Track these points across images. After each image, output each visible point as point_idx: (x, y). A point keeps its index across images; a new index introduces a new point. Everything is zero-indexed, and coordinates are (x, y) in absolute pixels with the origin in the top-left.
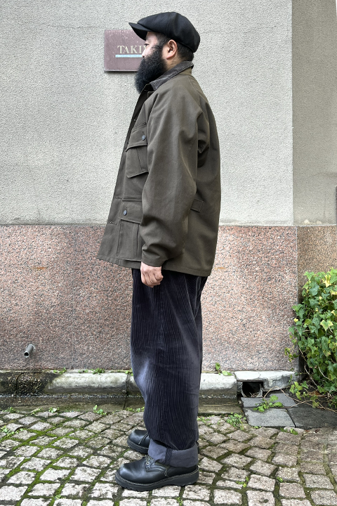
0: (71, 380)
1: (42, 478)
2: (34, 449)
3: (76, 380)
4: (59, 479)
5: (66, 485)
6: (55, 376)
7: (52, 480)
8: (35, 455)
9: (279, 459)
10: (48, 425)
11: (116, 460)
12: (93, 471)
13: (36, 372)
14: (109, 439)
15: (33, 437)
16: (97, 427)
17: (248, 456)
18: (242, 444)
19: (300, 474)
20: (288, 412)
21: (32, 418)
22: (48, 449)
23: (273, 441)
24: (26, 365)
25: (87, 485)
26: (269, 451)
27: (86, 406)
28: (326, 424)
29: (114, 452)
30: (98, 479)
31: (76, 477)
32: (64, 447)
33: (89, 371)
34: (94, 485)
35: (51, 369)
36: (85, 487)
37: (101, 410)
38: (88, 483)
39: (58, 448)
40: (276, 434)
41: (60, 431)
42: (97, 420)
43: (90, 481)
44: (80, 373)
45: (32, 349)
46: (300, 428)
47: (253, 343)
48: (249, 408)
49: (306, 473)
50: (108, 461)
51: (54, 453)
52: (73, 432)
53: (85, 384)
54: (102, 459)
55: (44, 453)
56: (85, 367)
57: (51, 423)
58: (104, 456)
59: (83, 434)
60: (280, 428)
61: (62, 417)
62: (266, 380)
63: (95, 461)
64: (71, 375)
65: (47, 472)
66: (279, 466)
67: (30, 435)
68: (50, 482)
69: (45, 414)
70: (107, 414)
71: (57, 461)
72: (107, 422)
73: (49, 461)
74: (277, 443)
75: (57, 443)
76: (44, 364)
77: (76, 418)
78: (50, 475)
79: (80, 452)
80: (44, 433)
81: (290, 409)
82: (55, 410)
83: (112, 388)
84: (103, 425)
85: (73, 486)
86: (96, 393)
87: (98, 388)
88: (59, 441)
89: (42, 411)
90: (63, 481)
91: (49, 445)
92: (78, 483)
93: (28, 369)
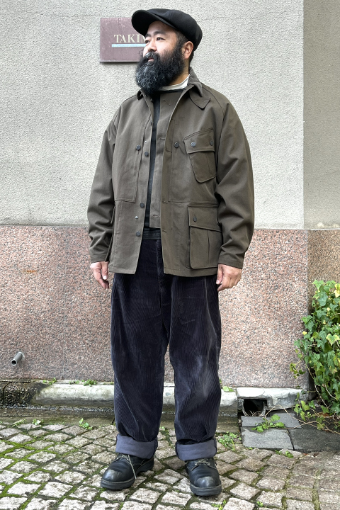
0: (59, 391)
1: (10, 491)
2: (8, 462)
3: (65, 391)
4: (27, 493)
5: (34, 499)
6: (44, 386)
7: (20, 494)
8: (8, 468)
9: (264, 483)
10: (29, 437)
11: (91, 477)
12: (64, 487)
13: (25, 381)
14: (89, 454)
15: (10, 449)
16: (79, 442)
17: (232, 479)
18: (229, 466)
19: (284, 499)
20: (289, 433)
21: (13, 430)
22: (22, 462)
23: (263, 464)
24: (15, 374)
25: (54, 501)
26: (256, 475)
27: (73, 419)
28: (328, 448)
29: (90, 468)
30: (67, 496)
31: (44, 492)
32: (40, 460)
33: (81, 382)
34: (61, 501)
35: (41, 379)
36: (52, 503)
37: (87, 424)
38: (56, 499)
39: (33, 462)
40: (268, 457)
41: (40, 444)
42: (80, 435)
43: (58, 496)
44: (71, 384)
45: (21, 357)
46: (299, 450)
47: (258, 357)
48: (247, 427)
49: (291, 498)
50: (82, 477)
51: (27, 467)
52: (53, 446)
53: (75, 396)
54: (76, 475)
55: (17, 466)
56: (76, 378)
57: (32, 436)
58: (79, 472)
59: (62, 449)
60: (276, 450)
61: (45, 430)
62: (270, 398)
63: (68, 477)
64: (62, 386)
65: (16, 485)
66: (262, 490)
67: (7, 447)
68: (17, 496)
69: (28, 426)
70: (93, 429)
71: (30, 474)
72: (91, 437)
73: (20, 475)
74: (268, 466)
75: (34, 457)
76: (33, 373)
77: (59, 431)
78: (19, 489)
79: (55, 467)
80: (22, 446)
81: (292, 431)
82: (39, 422)
83: (103, 401)
84: (86, 440)
85: (40, 502)
86: (86, 406)
87: (88, 401)
88: (36, 455)
89: (25, 423)
90: (30, 496)
91: (24, 459)
92: (45, 498)
93: (17, 378)
